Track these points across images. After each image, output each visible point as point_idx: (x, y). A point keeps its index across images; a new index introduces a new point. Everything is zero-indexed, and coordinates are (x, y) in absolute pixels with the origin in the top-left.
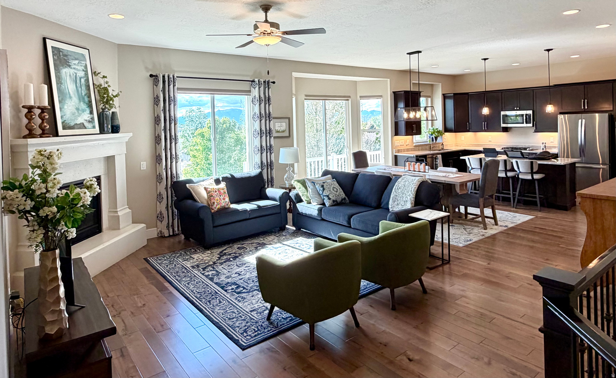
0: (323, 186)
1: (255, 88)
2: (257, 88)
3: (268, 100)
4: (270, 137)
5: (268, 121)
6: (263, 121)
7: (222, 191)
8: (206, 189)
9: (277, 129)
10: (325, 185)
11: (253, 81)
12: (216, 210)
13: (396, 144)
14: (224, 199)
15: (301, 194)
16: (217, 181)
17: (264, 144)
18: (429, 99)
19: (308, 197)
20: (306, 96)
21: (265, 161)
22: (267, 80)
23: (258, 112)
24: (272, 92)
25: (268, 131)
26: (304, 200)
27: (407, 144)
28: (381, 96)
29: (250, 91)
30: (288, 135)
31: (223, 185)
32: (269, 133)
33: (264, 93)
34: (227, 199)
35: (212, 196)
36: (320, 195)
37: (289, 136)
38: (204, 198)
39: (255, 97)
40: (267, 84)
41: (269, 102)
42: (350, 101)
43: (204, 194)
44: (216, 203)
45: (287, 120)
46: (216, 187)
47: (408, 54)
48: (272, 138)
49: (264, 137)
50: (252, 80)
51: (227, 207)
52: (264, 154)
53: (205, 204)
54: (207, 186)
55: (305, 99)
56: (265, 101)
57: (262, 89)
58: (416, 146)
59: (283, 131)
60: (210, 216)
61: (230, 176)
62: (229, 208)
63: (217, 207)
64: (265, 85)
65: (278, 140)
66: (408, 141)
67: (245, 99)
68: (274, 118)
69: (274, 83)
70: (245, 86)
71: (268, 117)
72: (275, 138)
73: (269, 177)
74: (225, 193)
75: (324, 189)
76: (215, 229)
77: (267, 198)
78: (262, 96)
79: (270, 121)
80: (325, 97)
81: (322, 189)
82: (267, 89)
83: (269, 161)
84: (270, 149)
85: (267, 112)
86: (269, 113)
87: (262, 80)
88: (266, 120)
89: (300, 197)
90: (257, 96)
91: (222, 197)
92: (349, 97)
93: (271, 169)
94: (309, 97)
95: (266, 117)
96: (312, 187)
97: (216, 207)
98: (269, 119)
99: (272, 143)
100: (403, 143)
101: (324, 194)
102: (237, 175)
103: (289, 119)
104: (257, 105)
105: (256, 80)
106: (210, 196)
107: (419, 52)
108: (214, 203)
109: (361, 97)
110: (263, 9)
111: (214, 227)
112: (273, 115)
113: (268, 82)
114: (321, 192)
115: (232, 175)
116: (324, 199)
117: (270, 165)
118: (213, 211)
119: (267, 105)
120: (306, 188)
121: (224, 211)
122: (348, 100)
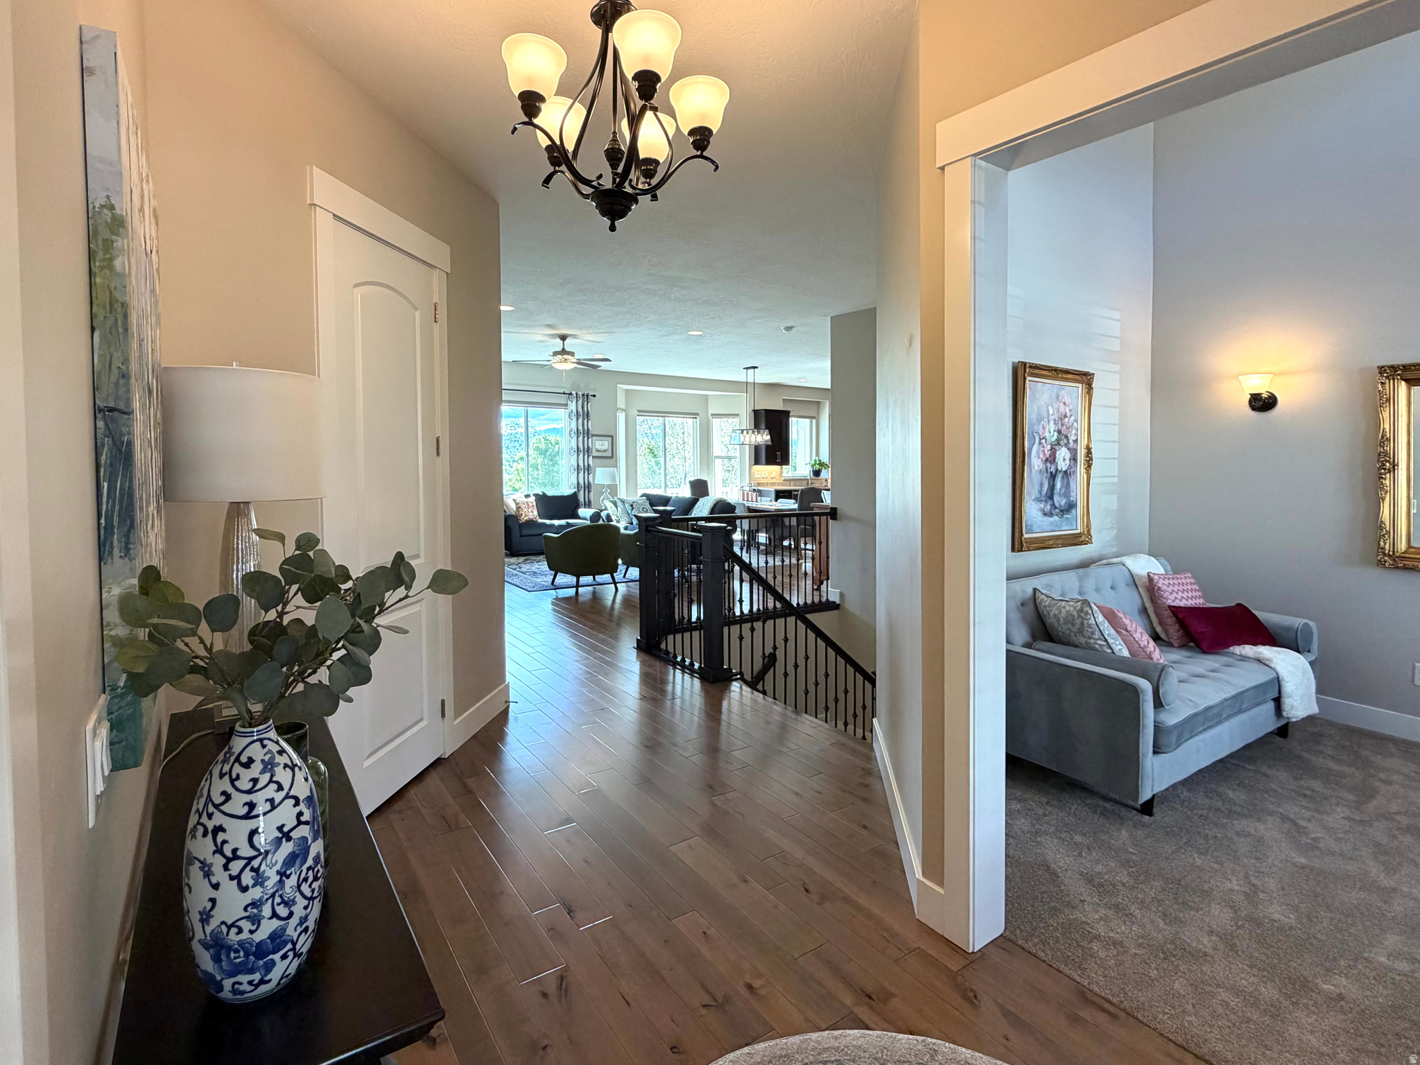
0: (632, 506)
1: (572, 402)
2: (574, 402)
3: (587, 415)
4: (588, 456)
5: (586, 438)
6: (581, 438)
7: (531, 504)
8: (514, 500)
9: (597, 448)
10: (634, 505)
11: (571, 394)
12: (524, 521)
13: (756, 476)
14: (532, 512)
15: (611, 514)
16: (527, 496)
17: (581, 464)
18: (814, 421)
19: (617, 517)
20: (639, 411)
21: (581, 482)
22: (586, 393)
23: (575, 428)
24: (592, 407)
25: (586, 450)
26: (614, 520)
27: (773, 476)
28: (738, 415)
29: (566, 405)
30: (610, 455)
31: (532, 499)
32: (588, 452)
33: (583, 407)
34: (536, 513)
35: (520, 507)
36: (629, 514)
37: (612, 457)
38: (512, 509)
39: (572, 411)
40: (586, 397)
41: (588, 418)
42: (698, 420)
43: (513, 506)
44: (524, 515)
45: (610, 438)
46: (525, 500)
47: (744, 368)
48: (591, 457)
49: (581, 455)
50: (569, 392)
51: (535, 520)
52: (581, 475)
53: (514, 513)
54: (516, 498)
55: (638, 415)
56: (583, 416)
57: (580, 402)
58: (785, 480)
59: (605, 451)
60: (518, 526)
61: (541, 494)
62: (537, 521)
63: (526, 518)
64: (583, 398)
65: (597, 461)
66: (774, 473)
67: (561, 413)
68: (593, 435)
69: (594, 396)
70: (562, 399)
71: (587, 433)
72: (593, 457)
73: (587, 500)
74: (533, 506)
75: (633, 509)
76: (522, 538)
77: (578, 517)
78: (580, 410)
79: (588, 438)
80: (664, 414)
81: (631, 508)
82: (586, 403)
83: (586, 482)
84: (588, 469)
85: (586, 428)
86: (588, 429)
87: (580, 393)
88: (584, 437)
89: (610, 517)
90: (575, 411)
91: (530, 510)
92: (697, 414)
93: (589, 492)
94: (642, 412)
95: (584, 434)
96: (622, 506)
97: (524, 518)
98: (588, 435)
99: (591, 463)
100: (767, 475)
101: (633, 513)
102: (551, 492)
103: (612, 437)
104: (575, 419)
105: (574, 393)
106: (518, 508)
107: (755, 368)
108: (522, 514)
109: (712, 415)
110: (561, 339)
111: (521, 536)
112: (592, 431)
113: (587, 395)
114: (630, 512)
115: (543, 492)
116: (632, 519)
117: (588, 487)
118: (520, 522)
119: (586, 421)
120: (617, 507)
121: (531, 523)
122: (696, 418)
